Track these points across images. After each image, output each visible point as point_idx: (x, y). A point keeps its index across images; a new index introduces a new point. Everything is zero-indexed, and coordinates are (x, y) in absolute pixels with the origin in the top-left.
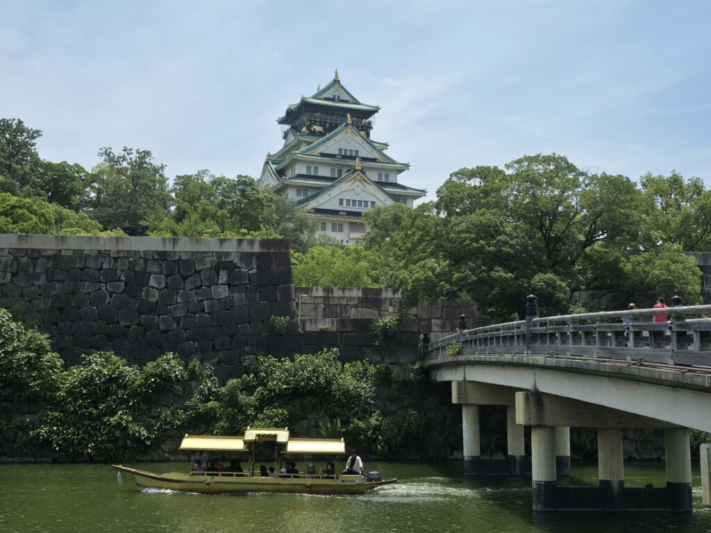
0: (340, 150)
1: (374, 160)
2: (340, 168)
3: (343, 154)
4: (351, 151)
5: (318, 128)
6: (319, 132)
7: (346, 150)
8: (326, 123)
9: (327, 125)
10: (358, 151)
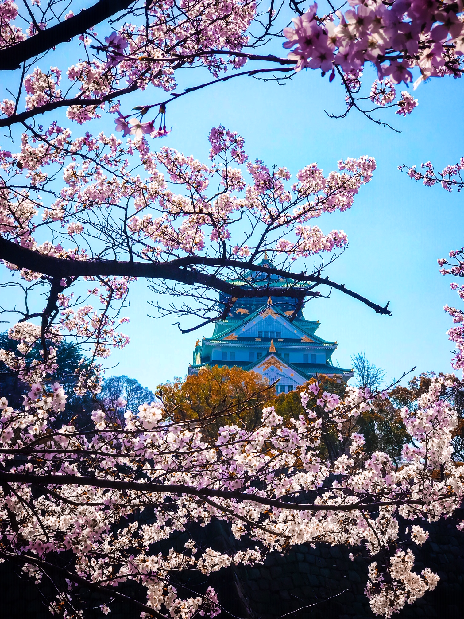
0: (260, 332)
1: (298, 341)
2: (260, 352)
3: (263, 336)
4: (272, 333)
5: (243, 311)
6: (244, 314)
7: (266, 332)
8: (252, 305)
9: (253, 307)
10: (280, 333)
